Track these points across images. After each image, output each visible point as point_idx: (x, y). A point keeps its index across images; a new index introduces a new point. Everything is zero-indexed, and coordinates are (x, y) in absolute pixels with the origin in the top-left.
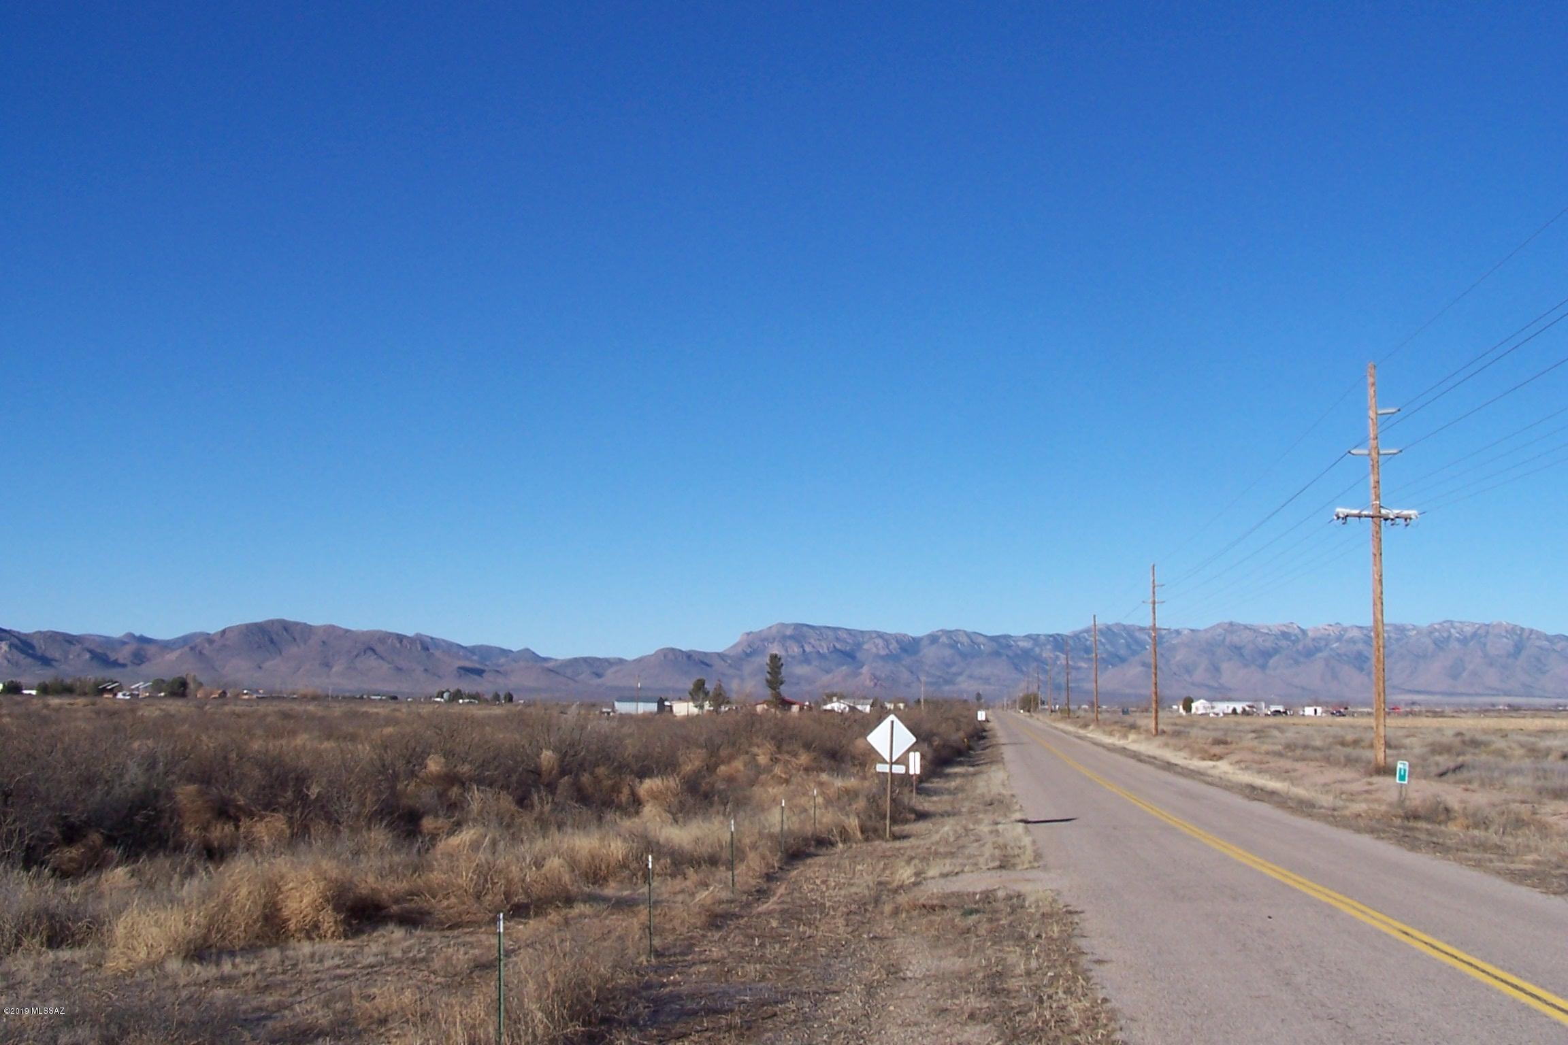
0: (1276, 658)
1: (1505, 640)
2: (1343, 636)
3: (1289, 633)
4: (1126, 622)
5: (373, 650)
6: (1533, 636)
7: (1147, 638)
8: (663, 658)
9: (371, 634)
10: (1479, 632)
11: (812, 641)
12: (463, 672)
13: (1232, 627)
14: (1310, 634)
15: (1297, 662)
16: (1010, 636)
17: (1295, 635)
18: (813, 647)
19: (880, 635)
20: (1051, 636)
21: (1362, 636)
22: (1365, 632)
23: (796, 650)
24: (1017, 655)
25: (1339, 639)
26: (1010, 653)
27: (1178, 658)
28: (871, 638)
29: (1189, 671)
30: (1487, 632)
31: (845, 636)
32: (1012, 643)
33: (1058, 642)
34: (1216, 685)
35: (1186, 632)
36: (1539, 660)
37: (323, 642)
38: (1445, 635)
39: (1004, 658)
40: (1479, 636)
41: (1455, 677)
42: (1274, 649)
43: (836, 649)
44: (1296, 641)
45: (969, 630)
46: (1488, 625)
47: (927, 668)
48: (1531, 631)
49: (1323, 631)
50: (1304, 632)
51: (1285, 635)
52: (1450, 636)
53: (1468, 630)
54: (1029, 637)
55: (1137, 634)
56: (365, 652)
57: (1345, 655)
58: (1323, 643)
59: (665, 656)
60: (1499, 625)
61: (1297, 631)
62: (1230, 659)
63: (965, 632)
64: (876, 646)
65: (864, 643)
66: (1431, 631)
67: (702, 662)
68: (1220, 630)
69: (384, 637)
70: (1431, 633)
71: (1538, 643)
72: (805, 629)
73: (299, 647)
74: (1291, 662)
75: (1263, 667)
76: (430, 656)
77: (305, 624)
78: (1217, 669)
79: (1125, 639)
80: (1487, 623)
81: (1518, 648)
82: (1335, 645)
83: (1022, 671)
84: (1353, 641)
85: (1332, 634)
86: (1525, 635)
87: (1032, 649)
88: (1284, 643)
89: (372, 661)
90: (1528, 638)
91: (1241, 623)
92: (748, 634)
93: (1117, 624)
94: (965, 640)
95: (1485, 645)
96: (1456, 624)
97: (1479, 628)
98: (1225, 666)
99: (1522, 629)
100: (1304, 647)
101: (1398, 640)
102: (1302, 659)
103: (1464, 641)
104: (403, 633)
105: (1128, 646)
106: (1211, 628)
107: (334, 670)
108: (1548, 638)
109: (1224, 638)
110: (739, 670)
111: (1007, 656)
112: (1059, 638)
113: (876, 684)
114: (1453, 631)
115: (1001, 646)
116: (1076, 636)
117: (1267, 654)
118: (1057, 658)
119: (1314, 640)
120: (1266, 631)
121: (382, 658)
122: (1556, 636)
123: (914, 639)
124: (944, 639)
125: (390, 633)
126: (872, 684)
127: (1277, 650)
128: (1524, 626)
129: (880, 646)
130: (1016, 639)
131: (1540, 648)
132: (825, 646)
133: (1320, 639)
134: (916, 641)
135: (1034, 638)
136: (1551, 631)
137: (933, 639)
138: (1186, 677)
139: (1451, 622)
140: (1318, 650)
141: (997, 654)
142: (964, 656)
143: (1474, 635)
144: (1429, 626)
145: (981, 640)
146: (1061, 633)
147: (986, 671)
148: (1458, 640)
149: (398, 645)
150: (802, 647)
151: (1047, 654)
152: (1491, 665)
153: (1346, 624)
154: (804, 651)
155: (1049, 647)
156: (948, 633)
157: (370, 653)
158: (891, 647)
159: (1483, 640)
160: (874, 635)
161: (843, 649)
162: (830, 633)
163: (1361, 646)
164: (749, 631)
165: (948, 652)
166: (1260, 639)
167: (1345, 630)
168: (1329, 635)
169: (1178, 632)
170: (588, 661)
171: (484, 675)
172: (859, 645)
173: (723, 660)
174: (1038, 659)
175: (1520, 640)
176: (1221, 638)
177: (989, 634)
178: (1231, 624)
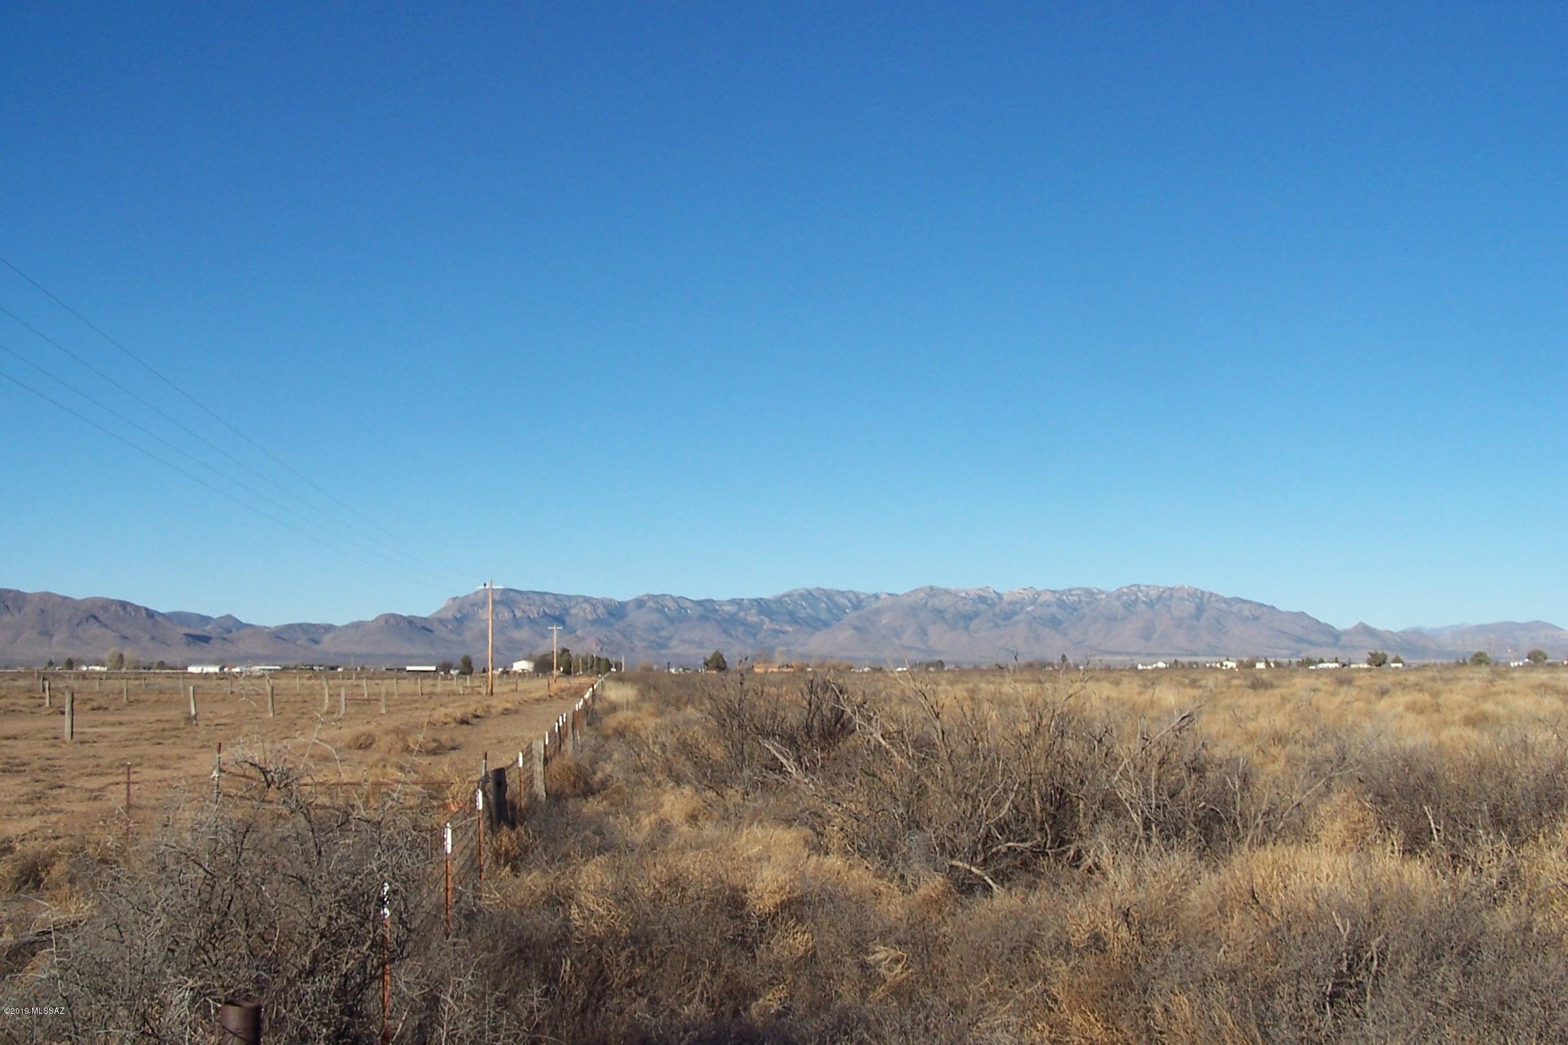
0: (976, 621)
1: (1188, 603)
2: (1036, 599)
3: (985, 597)
4: (826, 587)
5: (95, 617)
6: (1212, 599)
7: (846, 601)
8: (384, 623)
9: (93, 601)
10: (1164, 595)
11: (522, 606)
12: (191, 640)
13: (933, 592)
14: (1005, 597)
15: (997, 625)
16: (713, 601)
17: (992, 599)
18: (523, 611)
19: (587, 600)
20: (755, 600)
21: (1054, 600)
22: (1058, 595)
23: (506, 615)
24: (724, 620)
25: (1033, 602)
26: (718, 618)
27: (884, 621)
28: (578, 603)
29: (898, 634)
30: (1171, 595)
31: (552, 601)
32: (717, 607)
33: (761, 605)
34: (923, 647)
35: (883, 596)
36: (1218, 621)
37: (42, 611)
38: (1133, 598)
39: (713, 622)
40: (1164, 599)
41: (1147, 638)
42: (975, 612)
43: (546, 614)
44: (992, 605)
45: (676, 594)
46: (1172, 589)
47: (640, 632)
48: (1211, 594)
49: (1018, 595)
50: (999, 596)
51: (982, 599)
52: (1138, 598)
53: (1154, 593)
54: (732, 601)
55: (837, 598)
56: (87, 621)
57: (1041, 619)
58: (1019, 607)
59: (386, 622)
60: (1182, 588)
61: (993, 595)
62: (934, 623)
63: (671, 596)
64: (584, 610)
65: (571, 608)
66: (1119, 595)
67: (424, 628)
68: (921, 595)
69: (106, 604)
70: (1120, 596)
71: (1217, 605)
72: (512, 594)
73: (13, 615)
74: (991, 624)
75: (966, 628)
76: (156, 624)
77: (18, 592)
78: (924, 633)
79: (826, 604)
80: (1171, 586)
81: (1200, 611)
82: (1029, 609)
83: (731, 635)
84: (1047, 604)
85: (1027, 598)
86: (1206, 597)
87: (736, 614)
88: (982, 607)
89: (94, 629)
90: (1209, 600)
91: (941, 587)
92: (454, 599)
93: (818, 589)
94: (671, 604)
95: (1169, 607)
96: (1144, 588)
97: (1163, 592)
98: (931, 629)
99: (1203, 593)
100: (1001, 611)
101: (1088, 603)
102: (1001, 623)
103: (1150, 604)
104: (128, 600)
105: (829, 610)
106: (913, 592)
107: (55, 639)
108: (1225, 601)
109: (926, 602)
110: (460, 635)
111: (716, 620)
112: (763, 603)
113: (602, 649)
114: (1139, 594)
115: (707, 609)
116: (779, 601)
117: (968, 618)
118: (762, 622)
119: (1010, 603)
120: (964, 595)
121: (106, 626)
122: (1232, 599)
123: (620, 603)
124: (651, 604)
125: (113, 600)
126: (599, 649)
127: (977, 614)
128: (1204, 589)
129: (587, 611)
130: (721, 603)
131: (1219, 610)
132: (535, 612)
133: (1017, 603)
134: (623, 605)
135: (739, 603)
136: (1228, 595)
137: (640, 603)
138: (895, 640)
139: (1139, 586)
140: (1014, 613)
141: (704, 618)
142: (671, 620)
143: (1159, 598)
144: (1118, 590)
145: (688, 604)
146: (763, 597)
147: (696, 635)
148: (1144, 602)
149: (122, 613)
150: (513, 612)
151: (753, 618)
152: (1179, 626)
153: (1039, 588)
154: (514, 616)
155: (753, 611)
156: (653, 597)
157: (92, 621)
158: (599, 611)
159: (1167, 603)
160: (581, 600)
161: (552, 613)
162: (537, 598)
163: (1055, 609)
164: (454, 596)
165: (655, 617)
166: (961, 603)
167: (1039, 594)
168: (1024, 599)
169: (877, 597)
170: (303, 627)
171: (211, 642)
172: (566, 610)
173: (444, 625)
174: (744, 623)
175: (1202, 603)
176: (923, 601)
177: (694, 599)
178: (932, 588)
